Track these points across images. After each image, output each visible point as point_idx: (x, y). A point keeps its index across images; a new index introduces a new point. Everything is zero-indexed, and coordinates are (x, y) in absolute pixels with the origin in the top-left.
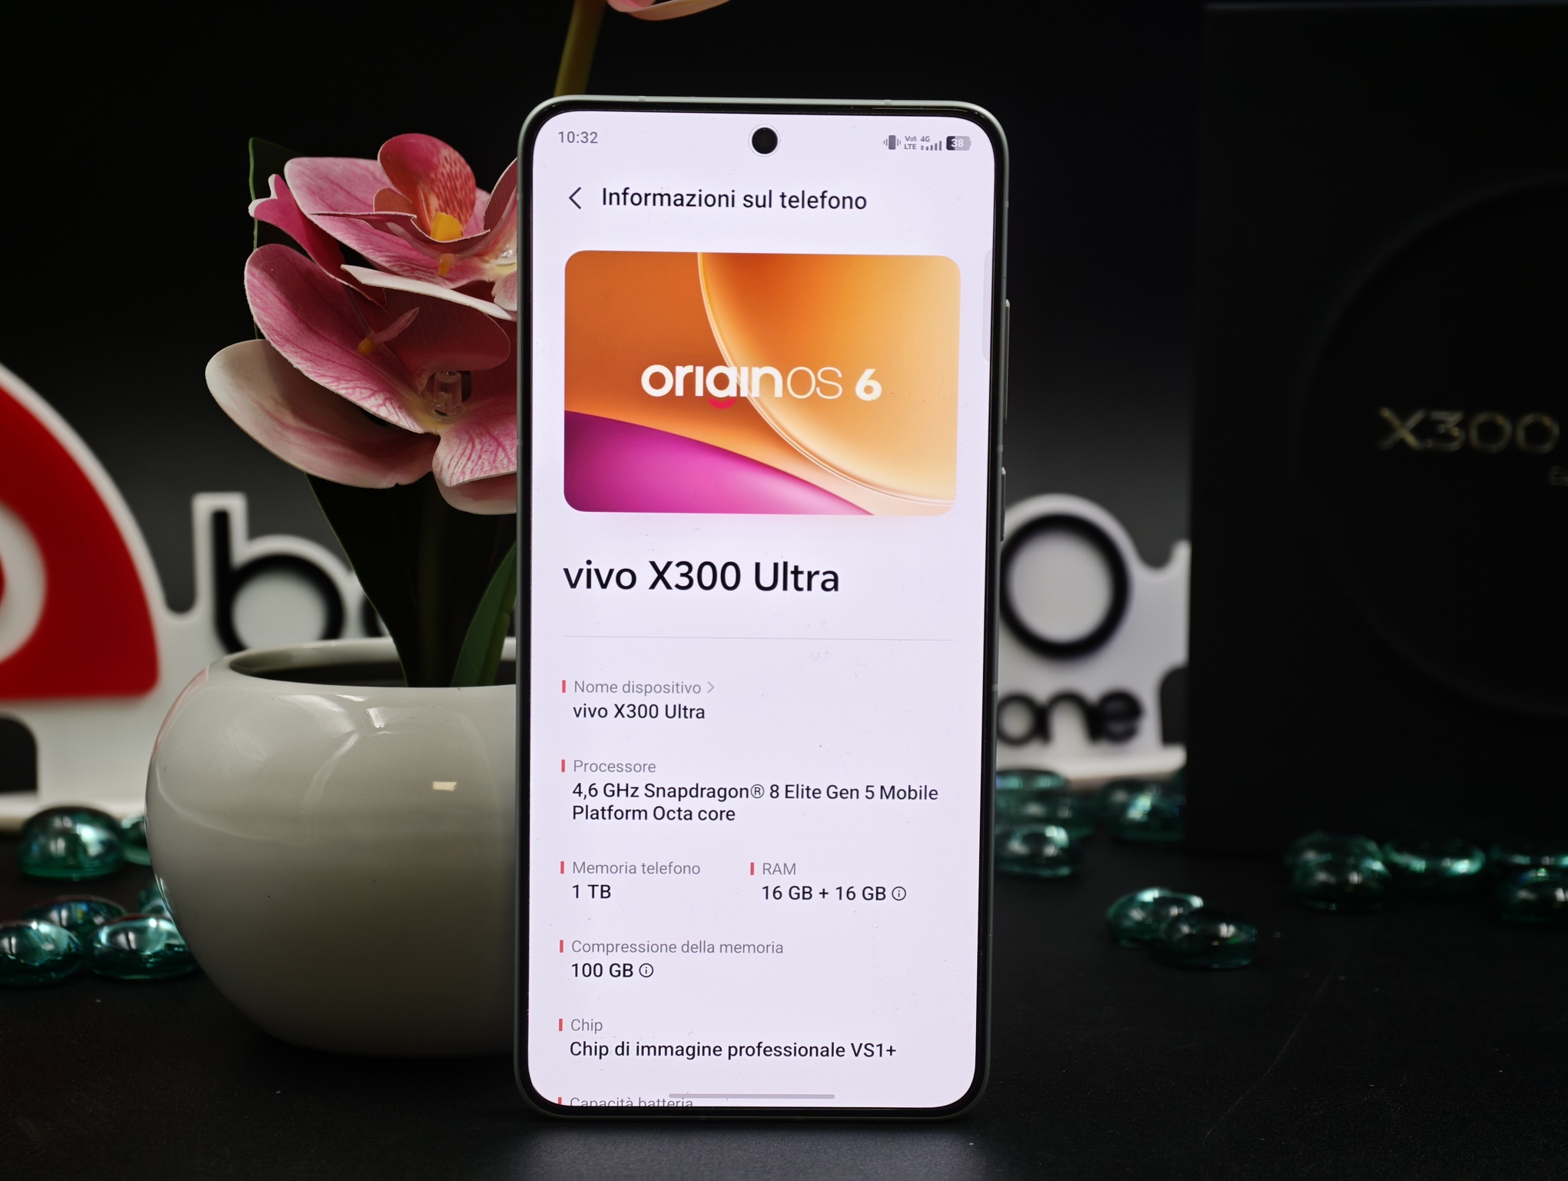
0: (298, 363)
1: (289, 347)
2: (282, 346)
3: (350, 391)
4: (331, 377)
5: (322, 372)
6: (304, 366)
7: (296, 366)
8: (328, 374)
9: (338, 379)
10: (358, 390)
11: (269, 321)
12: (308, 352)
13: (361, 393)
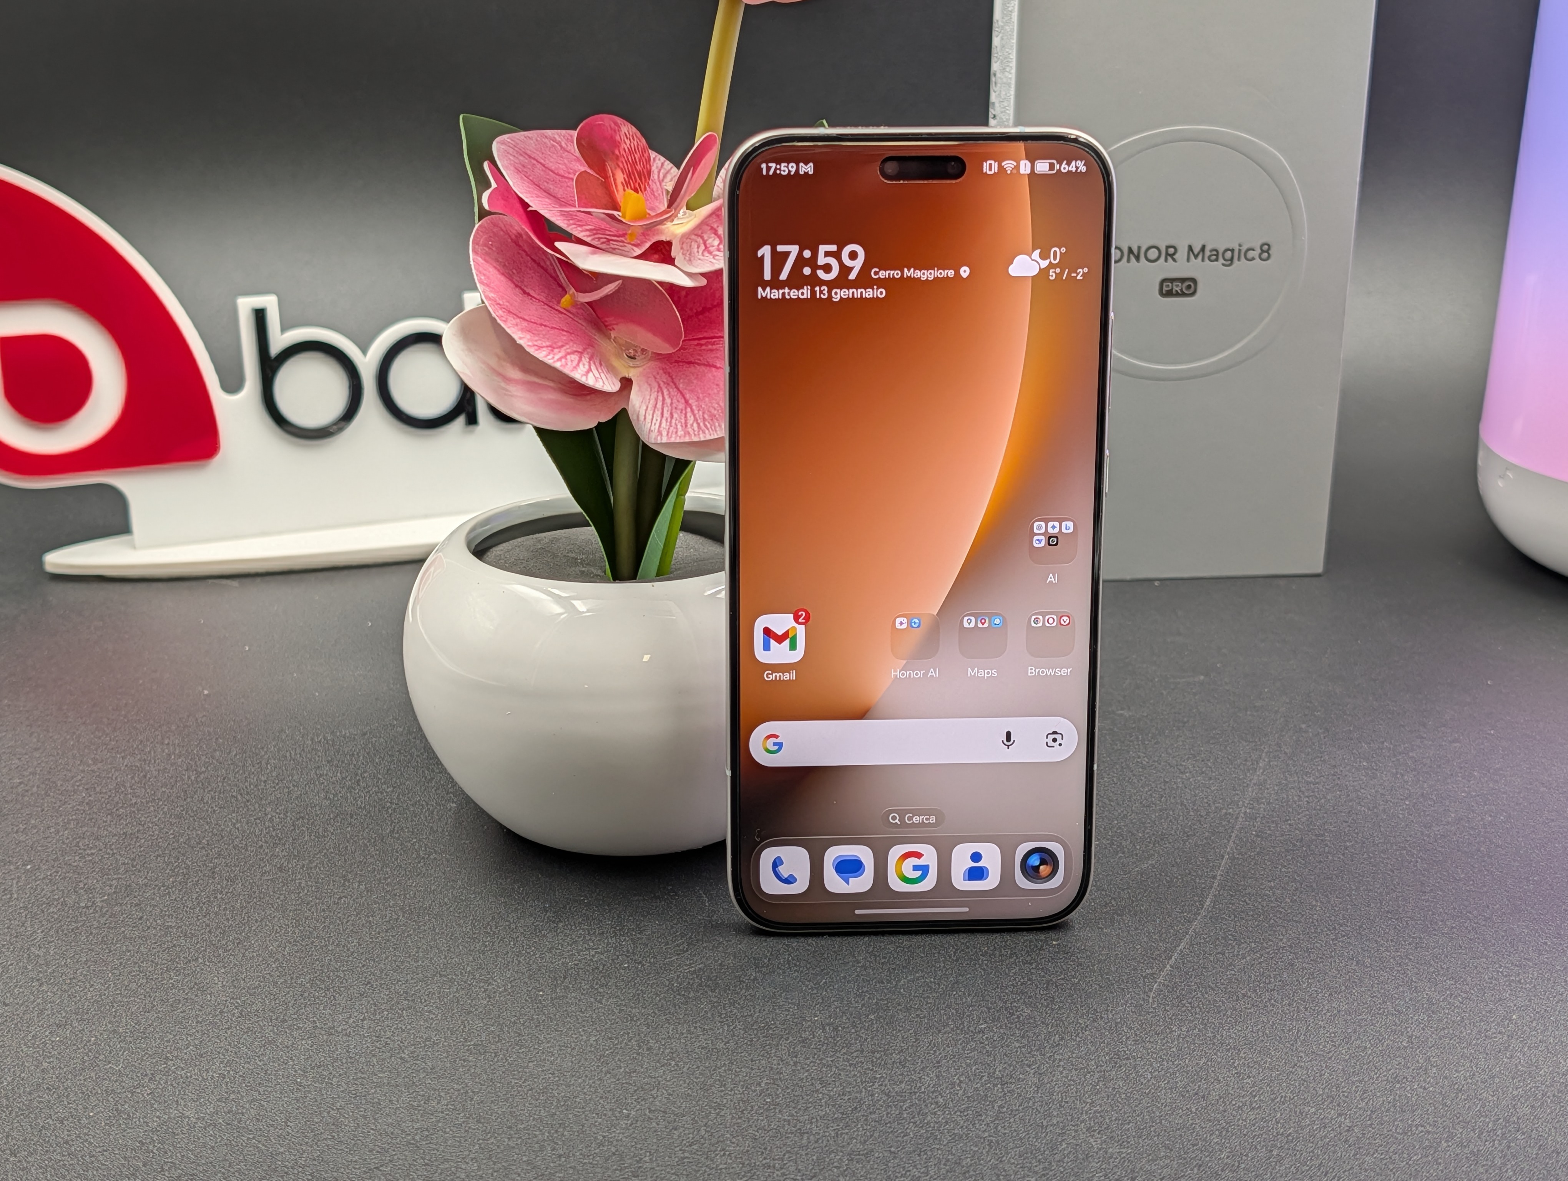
0: (521, 338)
1: (512, 320)
2: (505, 321)
3: (563, 360)
4: (547, 347)
5: (539, 343)
6: (525, 340)
7: (519, 342)
8: (544, 344)
9: (552, 348)
10: (568, 357)
11: (493, 295)
12: (524, 319)
13: (572, 361)
